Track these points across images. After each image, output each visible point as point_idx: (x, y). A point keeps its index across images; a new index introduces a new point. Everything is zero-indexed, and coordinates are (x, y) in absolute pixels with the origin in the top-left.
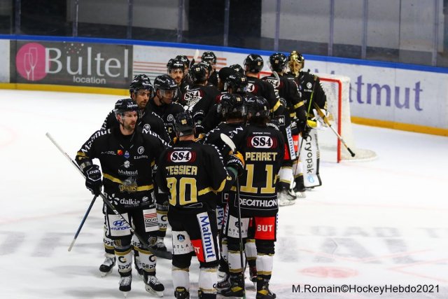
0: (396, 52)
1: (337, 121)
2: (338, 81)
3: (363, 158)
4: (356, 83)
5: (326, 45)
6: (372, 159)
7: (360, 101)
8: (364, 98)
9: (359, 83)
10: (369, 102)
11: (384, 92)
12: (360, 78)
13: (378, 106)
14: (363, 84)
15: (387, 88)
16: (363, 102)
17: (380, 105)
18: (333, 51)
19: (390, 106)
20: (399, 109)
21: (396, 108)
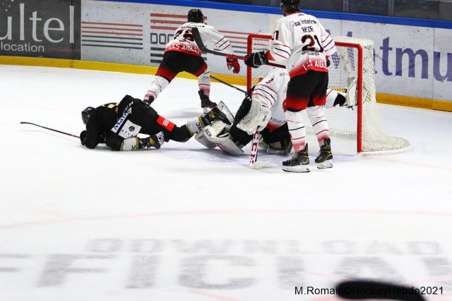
2: (358, 46)
3: (392, 149)
4: (381, 48)
6: (403, 149)
7: (386, 72)
8: (392, 67)
9: (386, 47)
10: (399, 73)
11: (418, 59)
12: (386, 41)
13: (411, 78)
14: (391, 49)
15: (423, 53)
16: (391, 74)
17: (414, 76)
18: (349, 6)
19: (427, 78)
20: (439, 82)
21: (435, 80)
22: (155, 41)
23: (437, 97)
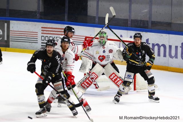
0: (169, 24)
5: (127, 20)
11: (162, 48)
12: (147, 40)
13: (158, 57)
14: (150, 44)
15: (164, 46)
18: (131, 24)
19: (166, 57)
20: (172, 59)
21: (169, 58)
22: (43, 39)
23: (170, 66)
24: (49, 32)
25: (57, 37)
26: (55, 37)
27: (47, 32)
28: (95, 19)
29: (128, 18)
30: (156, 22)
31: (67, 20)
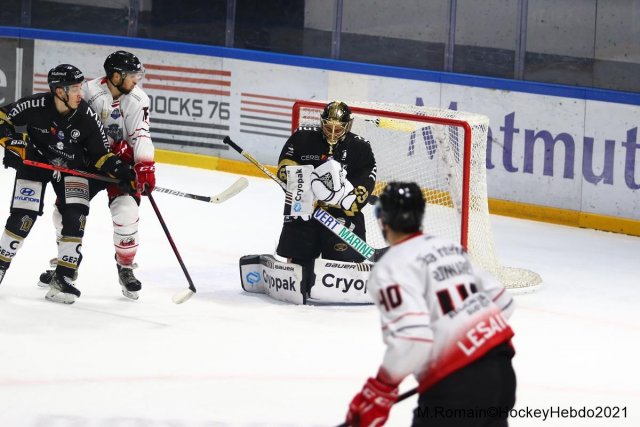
0: (587, 65)
1: (461, 207)
2: (464, 125)
4: (502, 129)
5: (441, 46)
6: (531, 288)
7: (509, 166)
8: (518, 159)
9: (509, 128)
10: (528, 168)
11: (560, 148)
12: (510, 119)
13: (547, 177)
14: (517, 131)
15: (567, 139)
16: (516, 170)
17: (552, 175)
18: (454, 61)
19: (572, 178)
20: (591, 185)
21: (585, 182)
23: (586, 209)
24: (170, 83)
25: (195, 101)
26: (188, 100)
27: (164, 83)
28: (331, 41)
29: (444, 40)
30: (540, 57)
31: (232, 42)
